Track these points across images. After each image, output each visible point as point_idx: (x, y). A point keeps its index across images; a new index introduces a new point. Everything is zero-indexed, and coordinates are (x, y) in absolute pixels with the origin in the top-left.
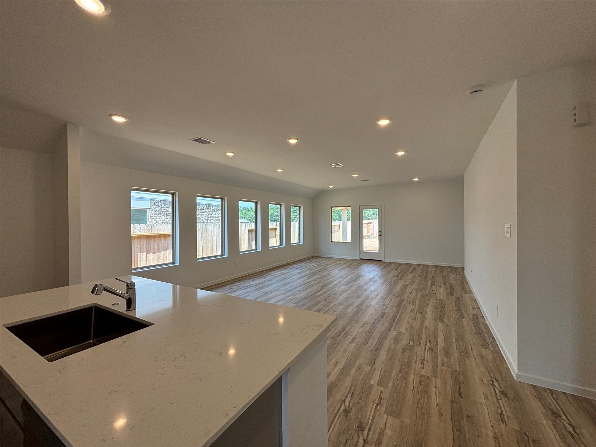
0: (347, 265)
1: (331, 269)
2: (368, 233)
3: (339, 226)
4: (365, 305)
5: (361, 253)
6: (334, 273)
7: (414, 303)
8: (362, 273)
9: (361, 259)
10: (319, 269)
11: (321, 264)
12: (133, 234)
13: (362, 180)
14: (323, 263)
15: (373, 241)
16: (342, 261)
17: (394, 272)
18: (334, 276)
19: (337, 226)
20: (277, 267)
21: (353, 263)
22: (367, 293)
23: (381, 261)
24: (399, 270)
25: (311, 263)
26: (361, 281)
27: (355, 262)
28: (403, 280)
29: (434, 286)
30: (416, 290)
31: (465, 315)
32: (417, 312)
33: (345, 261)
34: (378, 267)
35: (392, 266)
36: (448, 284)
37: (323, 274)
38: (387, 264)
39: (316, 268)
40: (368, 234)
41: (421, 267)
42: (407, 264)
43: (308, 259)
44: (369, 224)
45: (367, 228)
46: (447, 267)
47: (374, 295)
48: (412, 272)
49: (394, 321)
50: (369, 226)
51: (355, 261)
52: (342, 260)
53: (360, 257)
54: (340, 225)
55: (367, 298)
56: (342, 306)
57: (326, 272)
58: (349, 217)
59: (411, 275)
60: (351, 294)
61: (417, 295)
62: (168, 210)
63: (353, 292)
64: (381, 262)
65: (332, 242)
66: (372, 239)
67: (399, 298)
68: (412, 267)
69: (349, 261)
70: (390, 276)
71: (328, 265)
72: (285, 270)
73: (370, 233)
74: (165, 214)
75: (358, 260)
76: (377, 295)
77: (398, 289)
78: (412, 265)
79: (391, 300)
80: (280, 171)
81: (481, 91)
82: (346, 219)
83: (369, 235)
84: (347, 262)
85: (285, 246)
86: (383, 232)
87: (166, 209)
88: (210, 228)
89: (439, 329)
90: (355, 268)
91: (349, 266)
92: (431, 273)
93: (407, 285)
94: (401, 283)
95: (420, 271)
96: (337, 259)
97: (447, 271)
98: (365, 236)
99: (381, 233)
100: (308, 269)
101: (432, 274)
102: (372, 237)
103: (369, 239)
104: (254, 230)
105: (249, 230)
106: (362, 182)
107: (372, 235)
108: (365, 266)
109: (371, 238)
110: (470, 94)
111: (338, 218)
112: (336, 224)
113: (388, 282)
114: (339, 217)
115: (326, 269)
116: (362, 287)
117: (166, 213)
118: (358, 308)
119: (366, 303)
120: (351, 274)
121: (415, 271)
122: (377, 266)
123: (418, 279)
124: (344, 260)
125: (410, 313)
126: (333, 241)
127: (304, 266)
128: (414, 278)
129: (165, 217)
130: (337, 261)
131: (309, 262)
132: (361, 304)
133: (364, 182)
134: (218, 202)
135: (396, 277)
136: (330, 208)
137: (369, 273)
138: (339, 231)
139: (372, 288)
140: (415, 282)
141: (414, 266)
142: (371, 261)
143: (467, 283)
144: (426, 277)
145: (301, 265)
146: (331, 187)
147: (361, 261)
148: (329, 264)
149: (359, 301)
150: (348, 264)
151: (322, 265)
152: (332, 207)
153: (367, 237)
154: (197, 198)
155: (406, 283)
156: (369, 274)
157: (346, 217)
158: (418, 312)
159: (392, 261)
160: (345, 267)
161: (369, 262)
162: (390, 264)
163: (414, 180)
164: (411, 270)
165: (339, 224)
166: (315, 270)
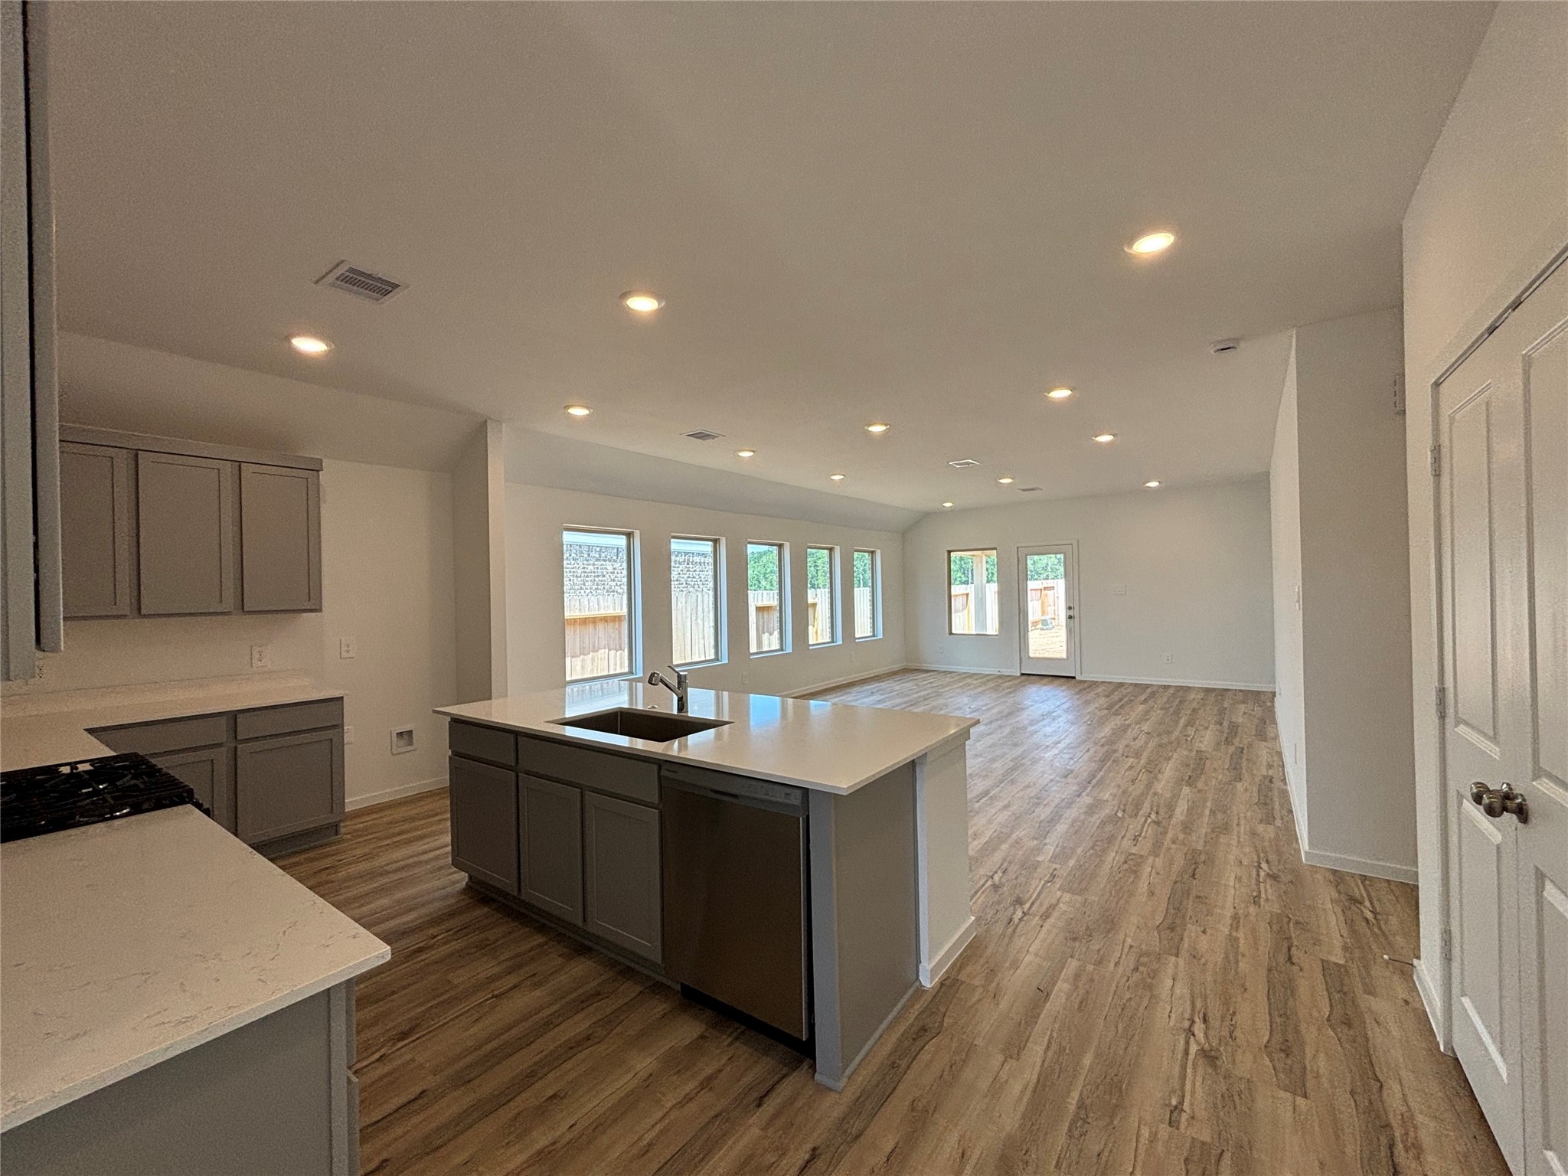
0: (988, 687)
1: (953, 694)
2: (1043, 613)
3: (965, 596)
4: (1030, 757)
5: (1023, 661)
6: (958, 703)
7: (1138, 755)
8: (1025, 702)
9: (1023, 674)
10: (923, 693)
11: (926, 684)
12: (567, 614)
13: (1023, 488)
14: (931, 683)
15: (1057, 634)
16: (976, 679)
17: (1103, 701)
18: (959, 709)
19: (960, 597)
20: (826, 689)
21: (1003, 683)
22: (1036, 738)
23: (1074, 678)
24: (1116, 696)
25: (903, 683)
26: (1024, 717)
27: (1009, 681)
28: (1120, 717)
29: (1192, 726)
30: (1148, 733)
31: (1246, 776)
32: (1141, 771)
33: (985, 678)
34: (1063, 691)
35: (1100, 690)
36: (1226, 724)
37: (934, 704)
38: (1086, 685)
39: (917, 693)
40: (1043, 618)
41: (1171, 691)
42: (1136, 685)
43: (894, 673)
44: (1046, 592)
45: (1040, 601)
46: (1236, 690)
47: (1050, 742)
48: (1146, 701)
49: (1089, 783)
50: (1046, 595)
51: (1009, 679)
52: (976, 677)
53: (1020, 670)
54: (967, 595)
55: (1037, 747)
56: (981, 759)
57: (941, 701)
58: (992, 573)
59: (1141, 707)
60: (999, 740)
61: (1146, 743)
62: (578, 566)
63: (1004, 737)
64: (1073, 681)
65: (951, 633)
66: (1053, 630)
67: (1106, 748)
68: (1149, 691)
69: (994, 679)
70: (1091, 708)
71: (943, 686)
72: (846, 696)
73: (1048, 614)
74: (572, 574)
75: (1017, 677)
76: (1059, 742)
77: (1107, 731)
78: (1147, 686)
79: (1088, 751)
80: (837, 478)
81: (1233, 348)
82: (985, 579)
83: (1046, 620)
84: (989, 680)
85: (841, 643)
86: (1077, 608)
87: (573, 562)
88: (679, 603)
89: (1181, 797)
90: (1010, 693)
91: (995, 689)
92: (1191, 702)
93: (1129, 726)
94: (1116, 722)
95: (1165, 700)
96: (964, 675)
97: (1232, 699)
98: (1035, 623)
99: (1071, 613)
100: (898, 694)
101: (1195, 705)
102: (1053, 624)
103: (1047, 629)
104: (776, 606)
105: (757, 608)
106: (1023, 492)
107: (1054, 619)
108: (1034, 689)
109: (1050, 626)
110: (1215, 352)
111: (960, 577)
112: (958, 593)
113: (1086, 719)
114: (964, 573)
115: (939, 695)
116: (1024, 728)
117: (574, 572)
118: (1014, 763)
119: (1033, 754)
120: (1000, 704)
121: (1153, 700)
122: (1063, 688)
123: (1157, 714)
124: (980, 676)
125: (1125, 772)
126: (953, 632)
127: (888, 688)
128: (1147, 712)
129: (570, 580)
130: (964, 678)
131: (899, 680)
132: (1022, 757)
133: (1026, 492)
134: (708, 547)
135: (1106, 711)
136: (946, 554)
137: (1041, 703)
138: (966, 611)
139: (1048, 730)
140: (1147, 720)
141: (1154, 689)
142: (1046, 680)
143: (1274, 722)
144: (1177, 712)
145: (881, 686)
146: (948, 505)
147: (1023, 678)
148: (947, 686)
149: (1018, 751)
150: (993, 685)
151: (929, 685)
152: (949, 552)
153: (1040, 626)
154: (672, 540)
155: (1126, 722)
156: (1041, 705)
157: (985, 573)
158: (1143, 770)
159: (1100, 678)
160: (984, 691)
161: (1042, 682)
162: (1093, 684)
163: (1149, 484)
164: (1143, 698)
165: (966, 592)
166: (916, 696)
